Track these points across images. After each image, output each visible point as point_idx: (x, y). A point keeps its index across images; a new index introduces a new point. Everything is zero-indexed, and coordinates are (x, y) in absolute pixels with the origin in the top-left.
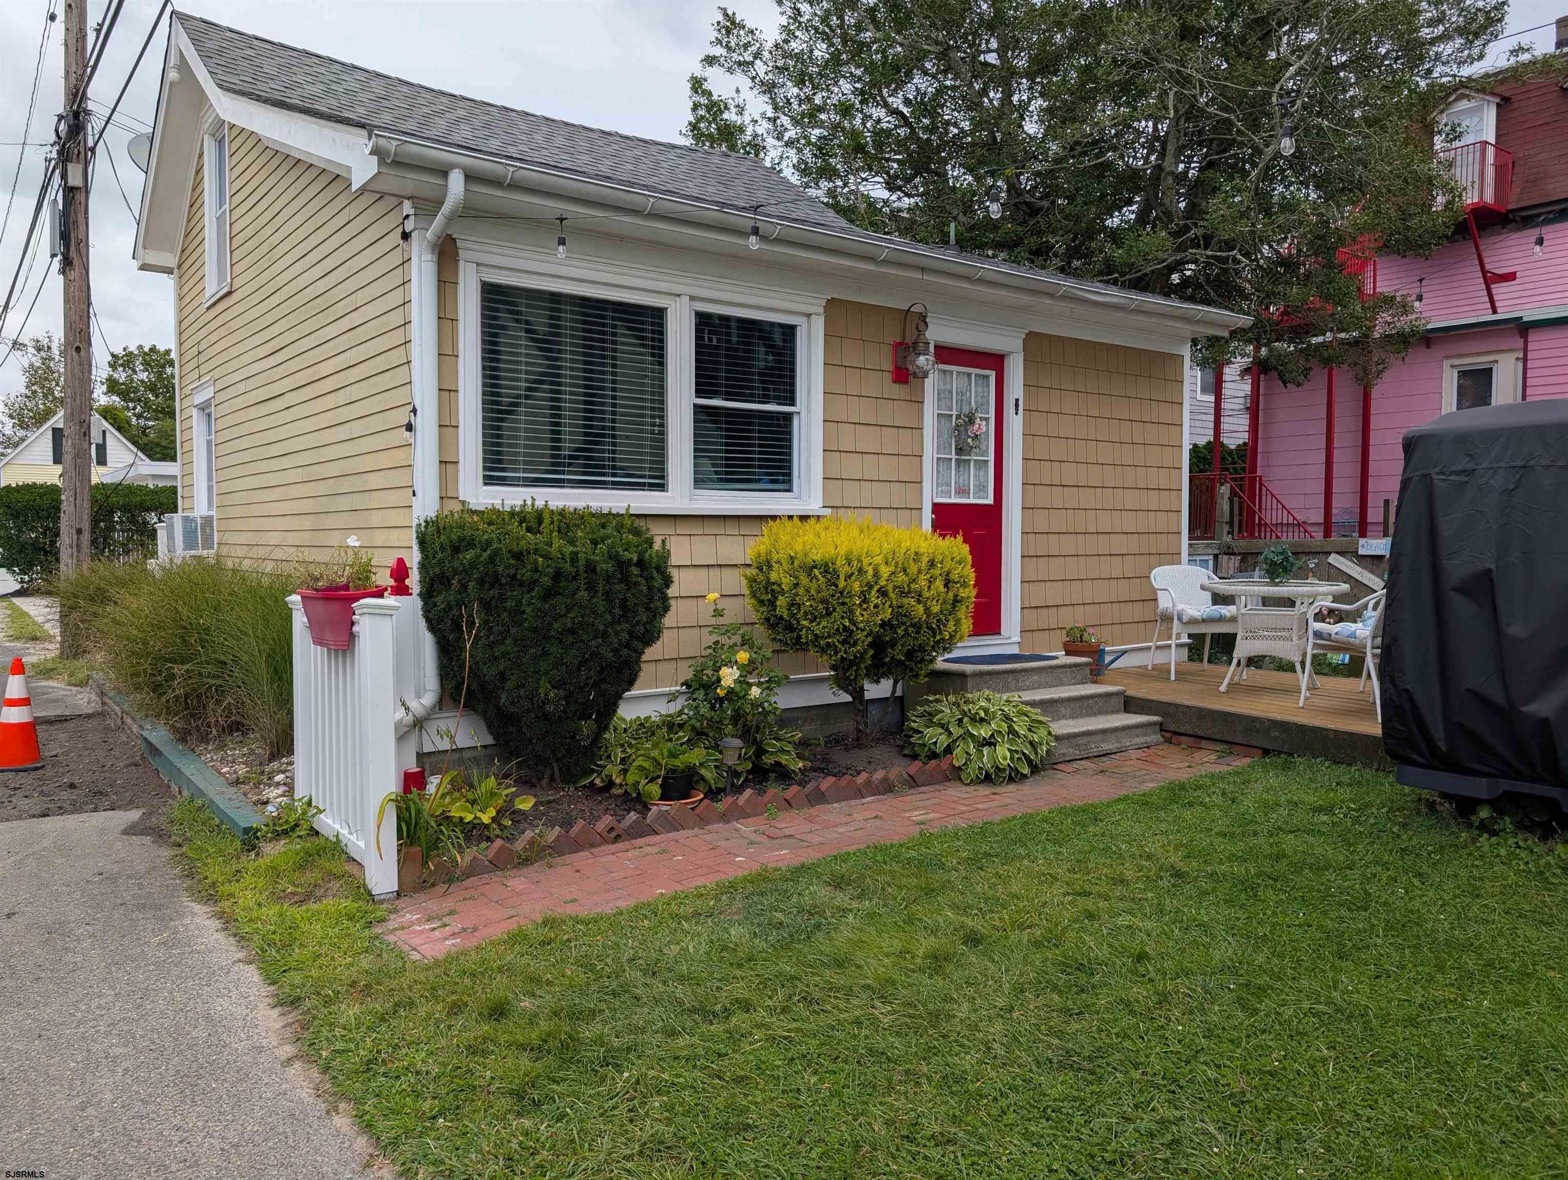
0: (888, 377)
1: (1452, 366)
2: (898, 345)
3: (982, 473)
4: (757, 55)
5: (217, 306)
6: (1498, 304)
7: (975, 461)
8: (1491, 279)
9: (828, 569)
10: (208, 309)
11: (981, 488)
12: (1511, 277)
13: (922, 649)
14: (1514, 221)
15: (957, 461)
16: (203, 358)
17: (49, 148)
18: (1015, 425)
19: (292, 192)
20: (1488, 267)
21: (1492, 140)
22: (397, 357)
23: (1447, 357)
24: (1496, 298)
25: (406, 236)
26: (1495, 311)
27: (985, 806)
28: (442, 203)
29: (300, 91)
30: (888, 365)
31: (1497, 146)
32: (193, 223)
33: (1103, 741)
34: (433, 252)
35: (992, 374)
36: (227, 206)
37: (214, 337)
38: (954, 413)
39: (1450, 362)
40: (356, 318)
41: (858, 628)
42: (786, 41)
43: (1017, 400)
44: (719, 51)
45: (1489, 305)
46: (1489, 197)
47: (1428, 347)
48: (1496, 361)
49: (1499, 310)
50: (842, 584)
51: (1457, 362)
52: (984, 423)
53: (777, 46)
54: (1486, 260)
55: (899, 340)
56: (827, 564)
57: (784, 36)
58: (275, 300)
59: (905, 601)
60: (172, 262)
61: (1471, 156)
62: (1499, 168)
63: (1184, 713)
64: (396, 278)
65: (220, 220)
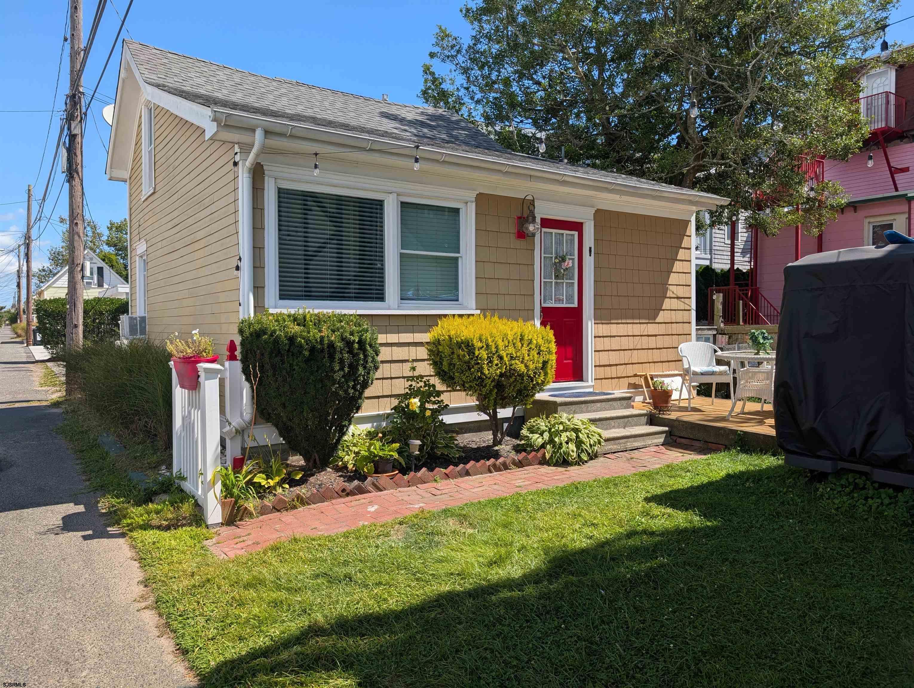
0: (513, 237)
1: (869, 223)
2: (519, 218)
3: (570, 289)
4: (459, 51)
5: (149, 199)
6: (898, 186)
7: (567, 283)
8: (893, 171)
9: (468, 345)
10: (144, 202)
11: (570, 299)
12: (905, 170)
13: (526, 388)
14: (907, 137)
15: (556, 283)
16: (141, 229)
17: (62, 113)
18: (589, 262)
19: (184, 138)
20: (892, 164)
21: (894, 92)
22: (232, 229)
23: (866, 217)
24: (897, 182)
25: (236, 164)
26: (897, 190)
27: (558, 477)
28: (253, 146)
29: (191, 82)
30: (513, 230)
31: (896, 94)
32: (137, 153)
33: (634, 441)
34: (249, 173)
35: (576, 234)
36: (153, 145)
37: (147, 217)
38: (554, 256)
39: (868, 220)
40: (213, 208)
41: (486, 377)
42: (475, 45)
43: (590, 248)
44: (436, 49)
45: (893, 187)
46: (892, 124)
47: (855, 212)
48: (895, 220)
49: (899, 189)
50: (477, 353)
51: (872, 220)
52: (571, 261)
53: (469, 47)
54: (891, 160)
55: (519, 215)
56: (469, 342)
57: (473, 42)
58: (176, 197)
59: (513, 362)
60: (127, 176)
61: (880, 100)
62: (898, 107)
63: (683, 425)
64: (231, 187)
65: (150, 152)
